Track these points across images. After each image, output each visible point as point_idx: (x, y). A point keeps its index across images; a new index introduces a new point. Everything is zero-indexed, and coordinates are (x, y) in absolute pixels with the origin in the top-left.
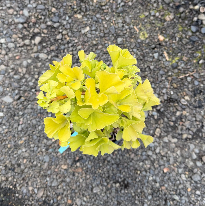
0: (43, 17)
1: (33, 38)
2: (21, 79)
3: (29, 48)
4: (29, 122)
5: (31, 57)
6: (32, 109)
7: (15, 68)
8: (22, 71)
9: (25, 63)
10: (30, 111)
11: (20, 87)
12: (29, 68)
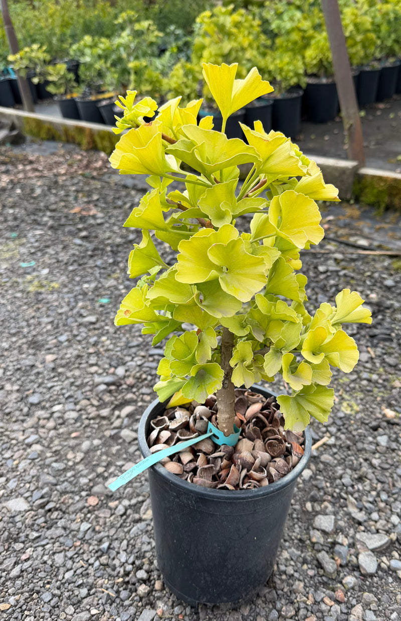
0: (149, 378)
1: (119, 407)
2: (65, 470)
3: (104, 422)
4: (45, 558)
5: (104, 436)
6: (65, 528)
7: (62, 452)
8: (75, 457)
9: (86, 445)
10: (60, 531)
11: (56, 485)
12: (91, 454)
